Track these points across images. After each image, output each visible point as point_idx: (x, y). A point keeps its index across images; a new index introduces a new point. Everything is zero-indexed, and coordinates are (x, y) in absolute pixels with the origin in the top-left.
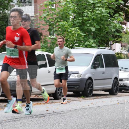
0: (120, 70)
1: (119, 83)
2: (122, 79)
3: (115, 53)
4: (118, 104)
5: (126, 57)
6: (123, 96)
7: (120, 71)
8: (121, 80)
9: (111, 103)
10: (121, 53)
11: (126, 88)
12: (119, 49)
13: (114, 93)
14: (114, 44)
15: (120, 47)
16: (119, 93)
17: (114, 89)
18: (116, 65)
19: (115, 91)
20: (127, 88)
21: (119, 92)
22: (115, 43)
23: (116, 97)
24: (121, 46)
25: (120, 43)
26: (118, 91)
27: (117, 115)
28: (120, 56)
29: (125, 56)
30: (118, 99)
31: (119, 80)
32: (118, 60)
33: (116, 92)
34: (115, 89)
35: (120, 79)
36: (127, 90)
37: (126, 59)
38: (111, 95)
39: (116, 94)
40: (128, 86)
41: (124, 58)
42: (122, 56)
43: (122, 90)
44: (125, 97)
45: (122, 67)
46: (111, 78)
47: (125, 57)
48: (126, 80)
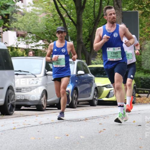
0: (17, 74)
1: (16, 96)
2: (21, 89)
3: (8, 47)
4: (14, 129)
5: (26, 54)
6: (23, 116)
7: (16, 76)
8: (19, 90)
9: (3, 128)
10: (17, 46)
11: (27, 103)
12: (14, 41)
13: (9, 111)
14: (6, 32)
15: (15, 37)
16: (16, 112)
17: (8, 105)
18: (10, 67)
19: (9, 108)
20: (29, 103)
21: (16, 110)
22: (7, 30)
23: (11, 119)
24: (18, 36)
25: (15, 31)
26: (14, 109)
27: (12, 147)
28: (16, 52)
29: (23, 52)
30: (14, 122)
31: (15, 90)
32: (12, 58)
33: (11, 110)
34: (10, 106)
35: (17, 89)
36: (29, 106)
37: (26, 56)
38: (3, 115)
39: (12, 113)
40: (29, 100)
41: (23, 56)
42: (20, 51)
43: (21, 107)
44: (25, 117)
45: (20, 70)
46: (2, 88)
47: (24, 54)
48: (27, 90)
